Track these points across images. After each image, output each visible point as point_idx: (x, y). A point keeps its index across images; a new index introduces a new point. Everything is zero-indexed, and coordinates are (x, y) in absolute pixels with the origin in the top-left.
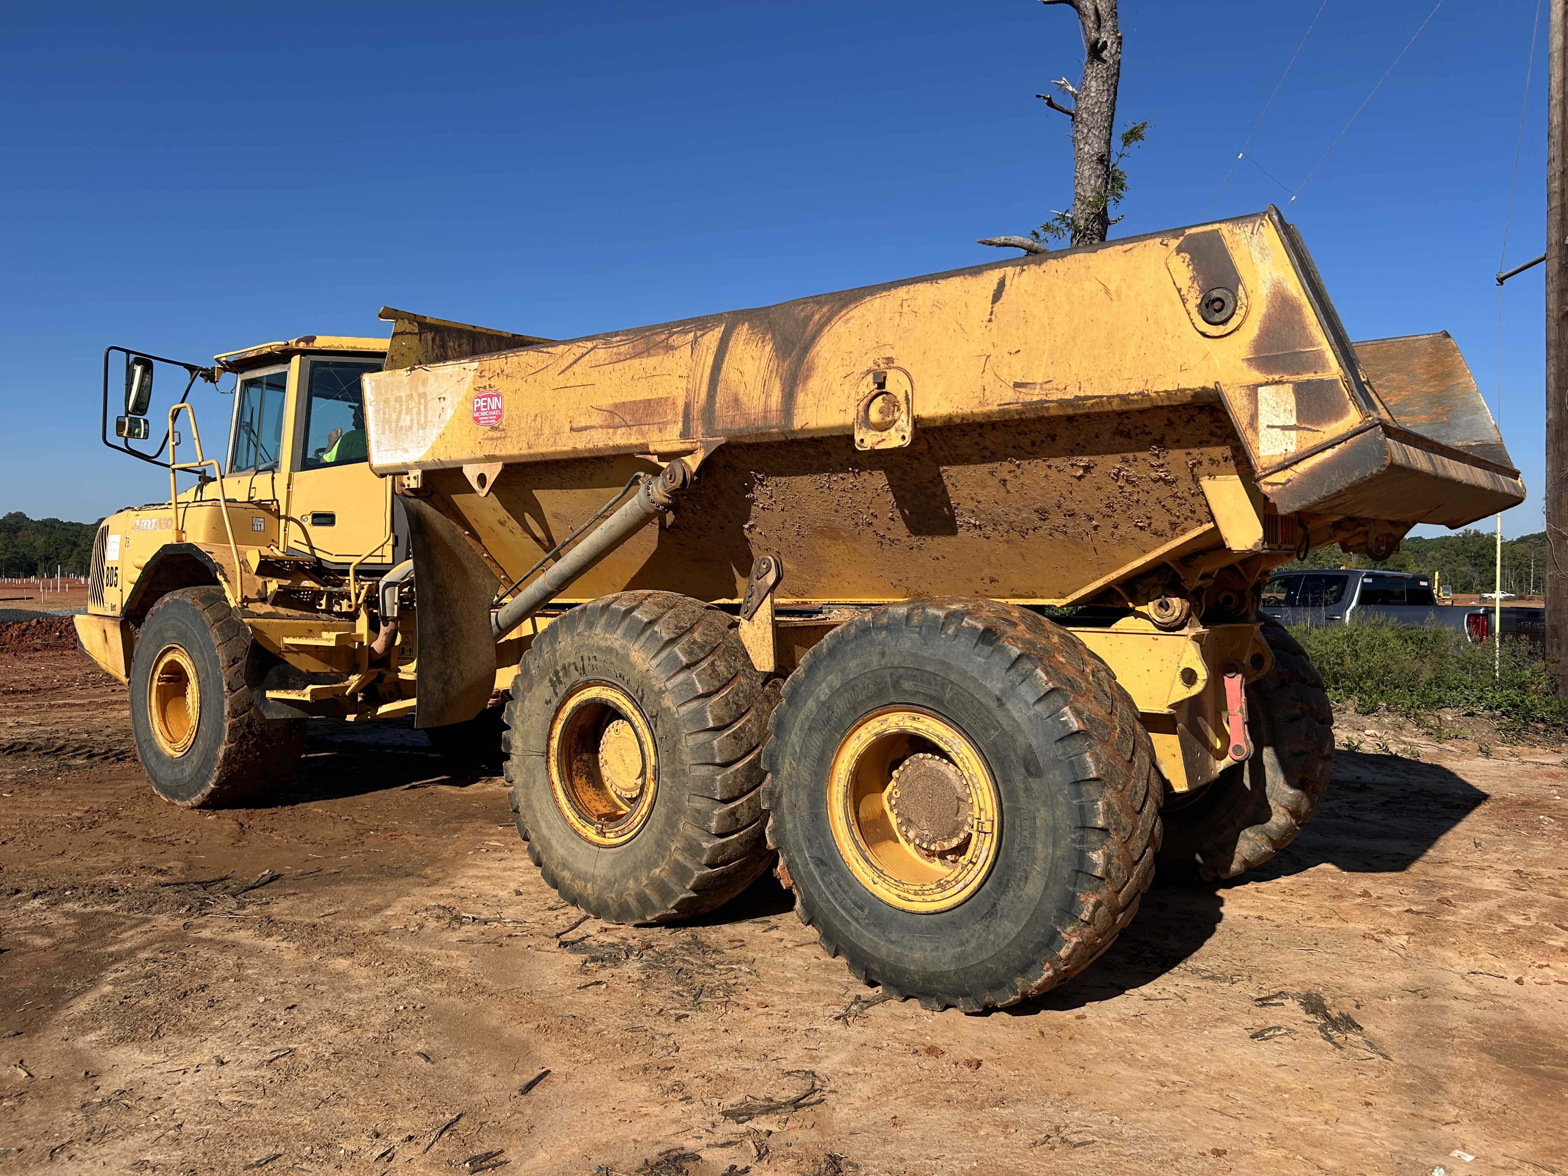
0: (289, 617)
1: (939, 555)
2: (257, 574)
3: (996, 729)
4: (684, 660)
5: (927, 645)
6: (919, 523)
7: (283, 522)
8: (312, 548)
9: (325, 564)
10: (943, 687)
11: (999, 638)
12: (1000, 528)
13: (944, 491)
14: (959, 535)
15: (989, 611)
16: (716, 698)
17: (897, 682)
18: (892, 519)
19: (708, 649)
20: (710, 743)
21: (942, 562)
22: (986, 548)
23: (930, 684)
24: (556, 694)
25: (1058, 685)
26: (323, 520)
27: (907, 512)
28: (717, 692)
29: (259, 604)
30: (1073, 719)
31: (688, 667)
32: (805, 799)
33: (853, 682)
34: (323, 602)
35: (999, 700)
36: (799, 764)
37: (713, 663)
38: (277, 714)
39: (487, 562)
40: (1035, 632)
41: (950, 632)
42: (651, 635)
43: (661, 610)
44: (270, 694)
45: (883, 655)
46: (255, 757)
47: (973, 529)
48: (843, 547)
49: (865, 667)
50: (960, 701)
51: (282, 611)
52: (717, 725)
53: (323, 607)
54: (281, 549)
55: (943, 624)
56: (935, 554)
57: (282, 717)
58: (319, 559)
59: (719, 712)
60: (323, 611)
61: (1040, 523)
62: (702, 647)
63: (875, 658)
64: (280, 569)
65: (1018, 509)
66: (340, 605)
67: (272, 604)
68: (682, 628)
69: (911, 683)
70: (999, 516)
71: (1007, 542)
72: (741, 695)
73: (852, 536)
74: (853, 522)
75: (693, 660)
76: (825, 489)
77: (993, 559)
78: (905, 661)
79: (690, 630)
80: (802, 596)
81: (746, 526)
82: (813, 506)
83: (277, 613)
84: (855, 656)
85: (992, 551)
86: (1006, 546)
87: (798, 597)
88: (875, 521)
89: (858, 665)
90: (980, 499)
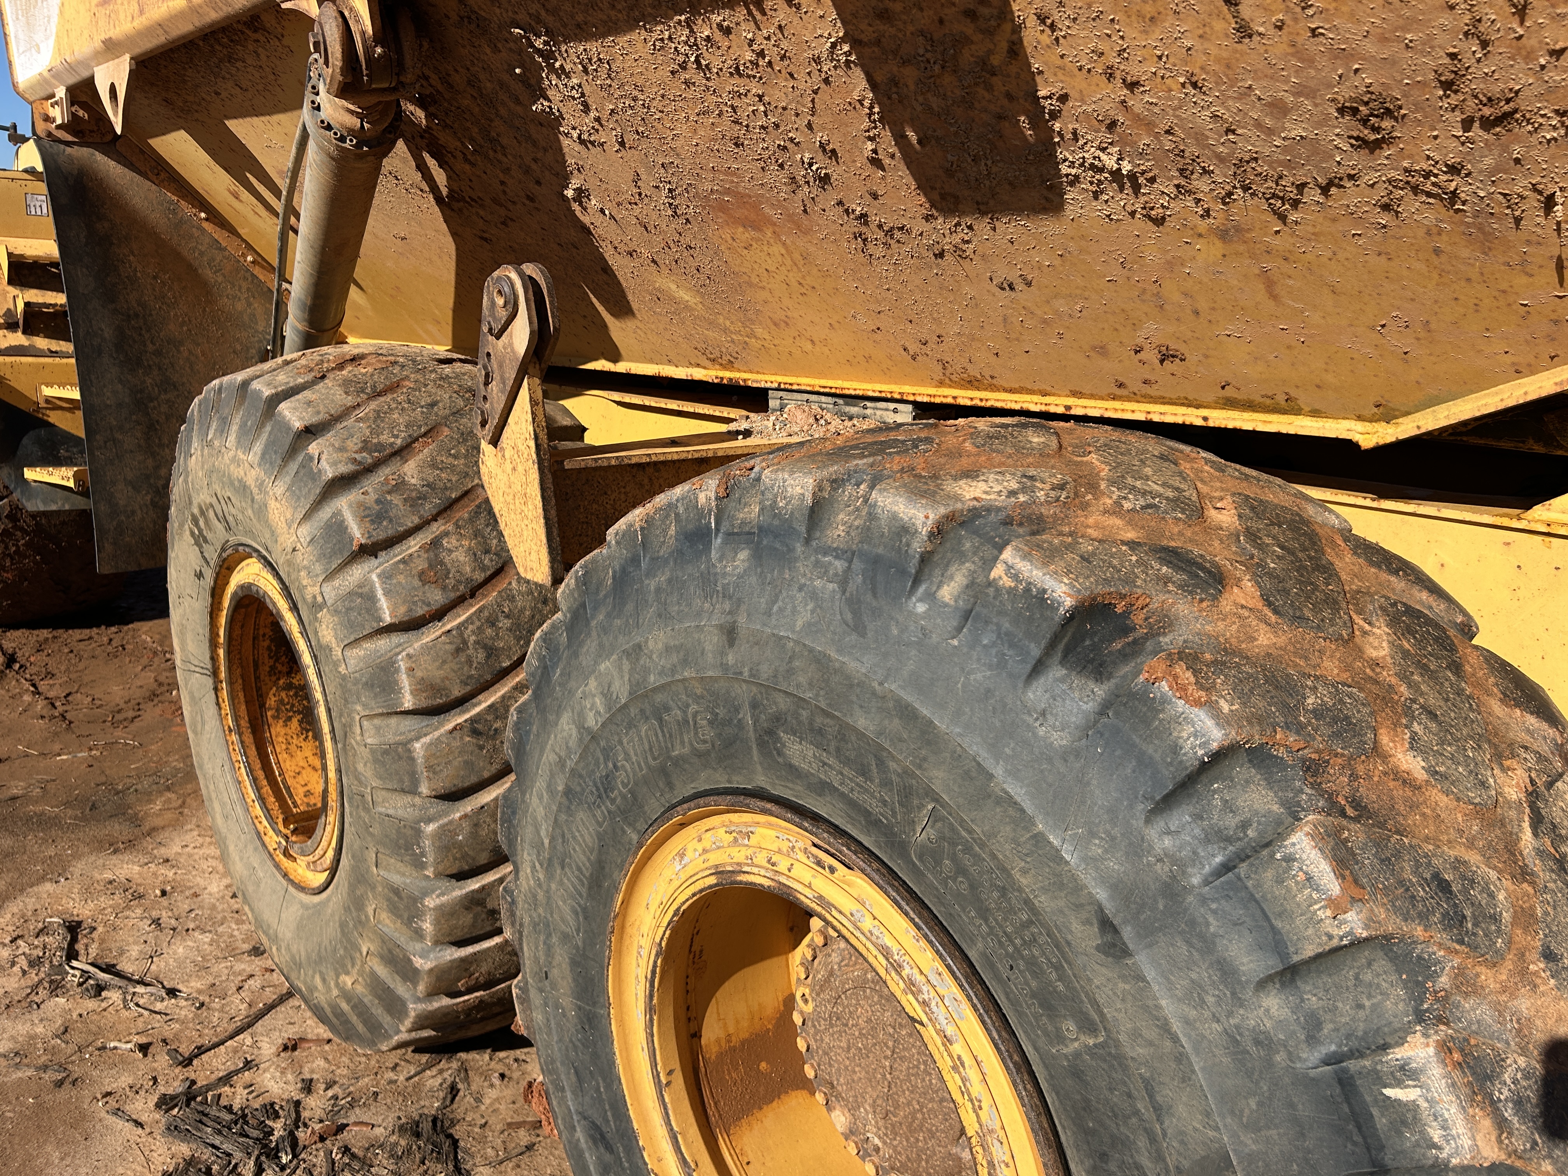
0: (53, 354)
1: (1013, 276)
2: (10, 283)
3: (1088, 1026)
4: (357, 533)
5: (859, 628)
6: (950, 173)
10: (906, 794)
11: (1135, 649)
12: (1201, 184)
13: (1016, 50)
14: (1070, 211)
15: (1117, 510)
16: (432, 634)
17: (771, 732)
18: (876, 162)
19: (428, 508)
20: (406, 745)
21: (1023, 295)
22: (1152, 255)
23: (864, 772)
24: (208, 563)
25: (1392, 924)
27: (911, 135)
28: (439, 615)
29: (3, 332)
30: (1451, 1109)
31: (369, 551)
32: (566, 966)
33: (659, 698)
35: (1106, 925)
36: (550, 876)
37: (435, 543)
38: (44, 502)
39: (257, 271)
40: (1298, 619)
41: (947, 593)
42: (302, 466)
43: (350, 401)
44: (30, 474)
45: (730, 634)
46: (36, 562)
47: (1111, 190)
48: (777, 249)
49: (685, 662)
50: (961, 870)
51: (42, 343)
52: (424, 704)
55: (925, 559)
56: (1003, 273)
57: (54, 508)
59: (430, 670)
61: (1356, 160)
62: (415, 501)
63: (712, 641)
65: (1279, 108)
67: (22, 333)
68: (380, 447)
69: (810, 751)
70: (1200, 138)
71: (1223, 235)
72: (504, 623)
73: (791, 217)
74: (783, 177)
75: (381, 535)
76: (691, 73)
77: (1171, 291)
78: (790, 672)
79: (401, 452)
80: (729, 365)
81: (569, 193)
82: (682, 129)
83: (32, 346)
84: (664, 616)
85: (1170, 265)
86: (1217, 248)
87: (724, 367)
88: (835, 171)
89: (668, 649)
90: (1135, 71)
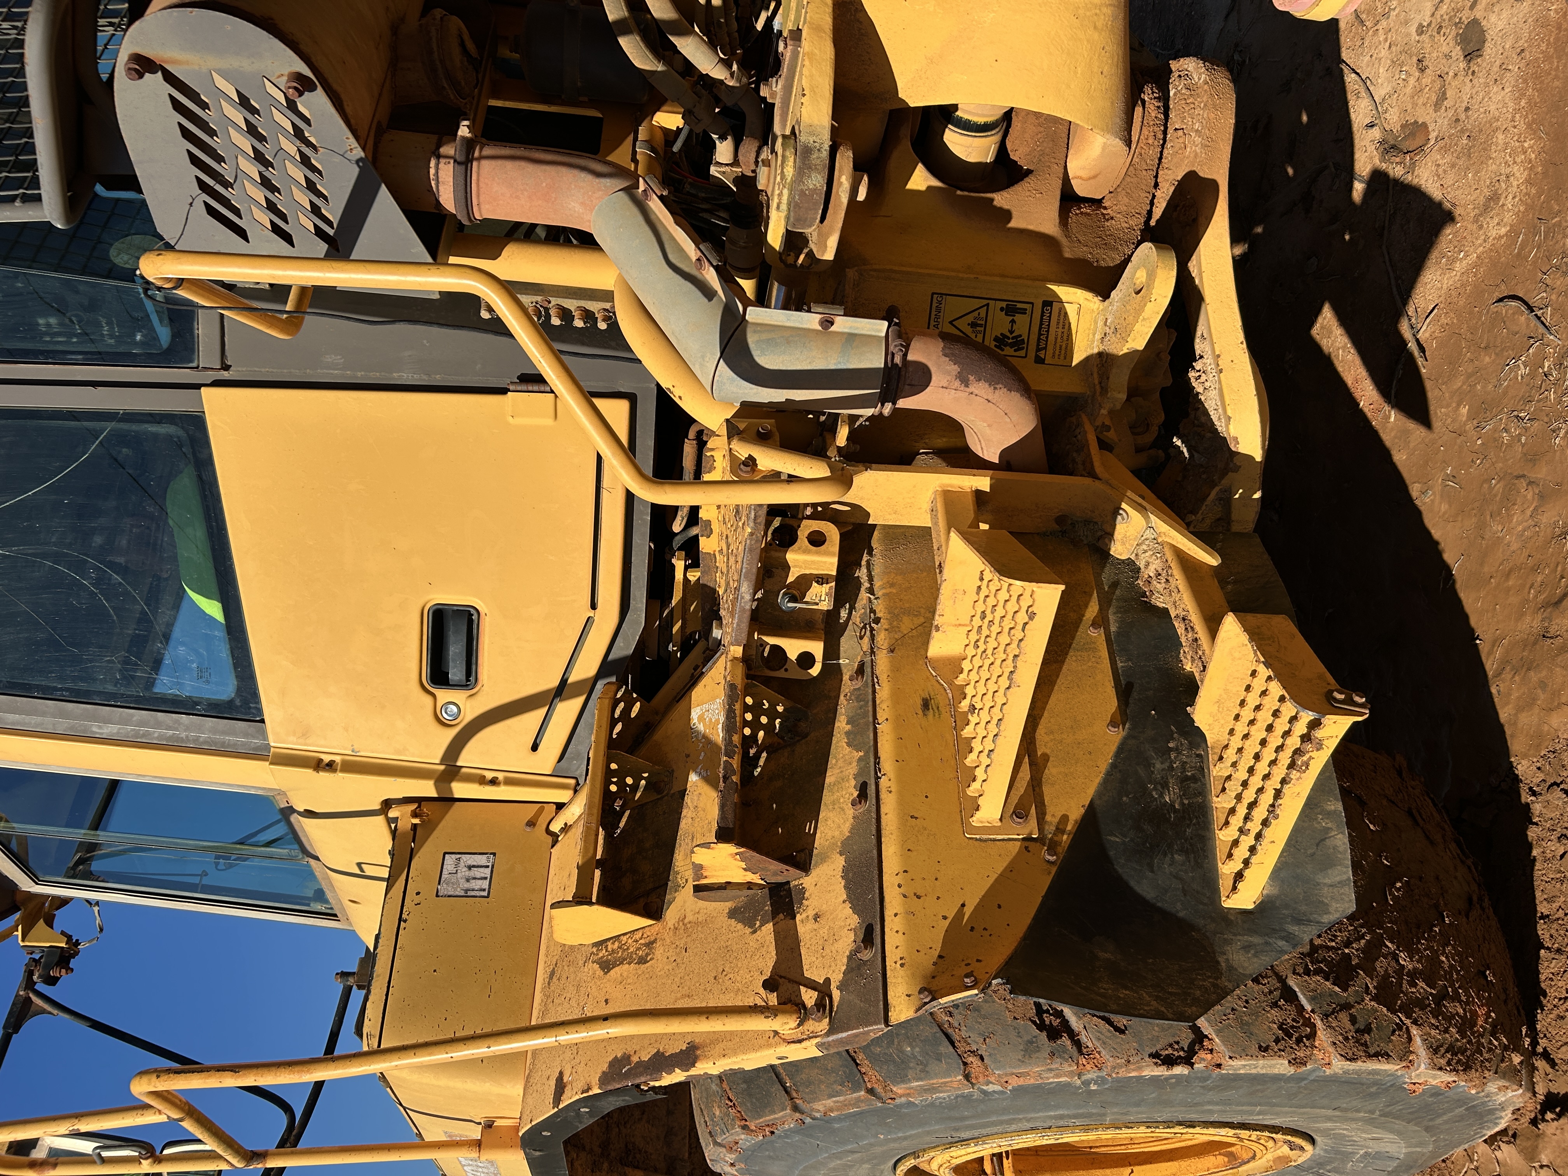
2: (654, 912)
7: (459, 789)
8: (562, 691)
9: (626, 648)
26: (455, 649)
29: (804, 926)
34: (793, 648)
51: (835, 826)
53: (817, 648)
54: (563, 796)
58: (606, 668)
60: (832, 652)
64: (640, 812)
66: (805, 582)
67: (804, 866)
83: (846, 850)
